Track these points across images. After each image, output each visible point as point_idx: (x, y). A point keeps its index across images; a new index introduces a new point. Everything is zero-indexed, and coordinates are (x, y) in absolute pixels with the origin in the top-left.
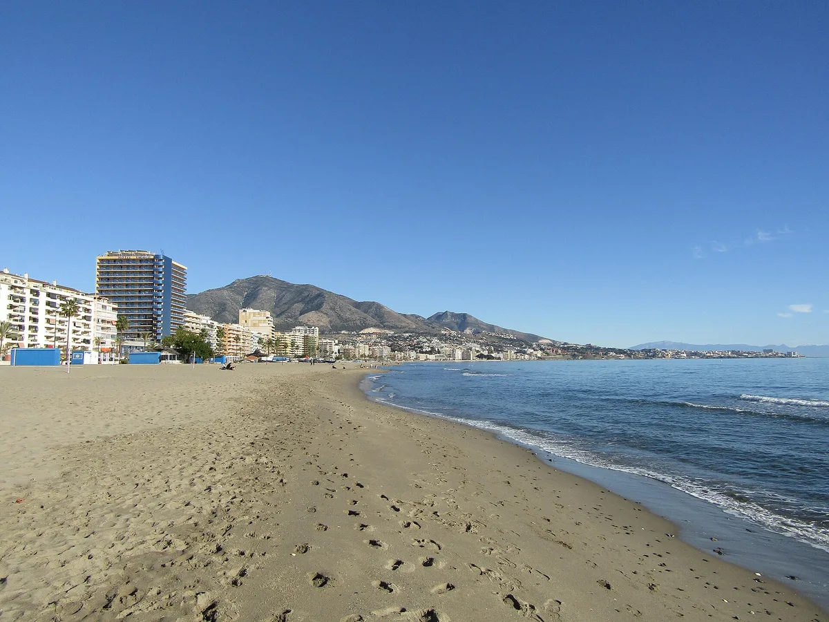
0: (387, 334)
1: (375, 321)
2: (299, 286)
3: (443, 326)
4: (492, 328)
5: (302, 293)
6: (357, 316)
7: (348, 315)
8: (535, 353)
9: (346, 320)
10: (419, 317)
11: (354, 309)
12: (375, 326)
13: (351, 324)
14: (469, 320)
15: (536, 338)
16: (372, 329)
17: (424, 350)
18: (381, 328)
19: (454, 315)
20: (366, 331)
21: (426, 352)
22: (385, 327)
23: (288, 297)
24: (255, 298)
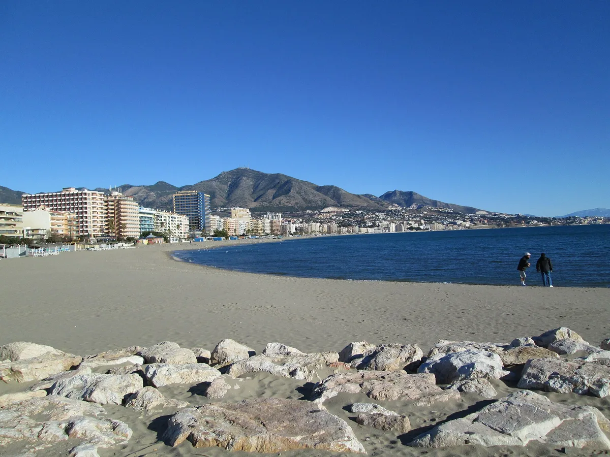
0: (343, 212)
1: (333, 202)
2: (271, 175)
3: (392, 203)
4: (434, 203)
5: (274, 181)
6: (318, 198)
7: (311, 197)
8: (464, 223)
9: (310, 202)
10: (372, 196)
11: (316, 192)
12: (333, 206)
13: (314, 205)
14: (415, 197)
15: (472, 210)
16: (331, 208)
17: (367, 225)
18: (339, 207)
19: (401, 193)
20: (326, 210)
21: (369, 227)
22: (341, 206)
23: (263, 184)
24: (237, 187)
